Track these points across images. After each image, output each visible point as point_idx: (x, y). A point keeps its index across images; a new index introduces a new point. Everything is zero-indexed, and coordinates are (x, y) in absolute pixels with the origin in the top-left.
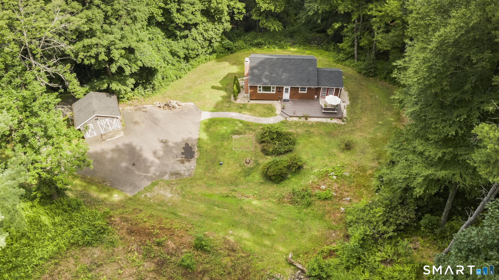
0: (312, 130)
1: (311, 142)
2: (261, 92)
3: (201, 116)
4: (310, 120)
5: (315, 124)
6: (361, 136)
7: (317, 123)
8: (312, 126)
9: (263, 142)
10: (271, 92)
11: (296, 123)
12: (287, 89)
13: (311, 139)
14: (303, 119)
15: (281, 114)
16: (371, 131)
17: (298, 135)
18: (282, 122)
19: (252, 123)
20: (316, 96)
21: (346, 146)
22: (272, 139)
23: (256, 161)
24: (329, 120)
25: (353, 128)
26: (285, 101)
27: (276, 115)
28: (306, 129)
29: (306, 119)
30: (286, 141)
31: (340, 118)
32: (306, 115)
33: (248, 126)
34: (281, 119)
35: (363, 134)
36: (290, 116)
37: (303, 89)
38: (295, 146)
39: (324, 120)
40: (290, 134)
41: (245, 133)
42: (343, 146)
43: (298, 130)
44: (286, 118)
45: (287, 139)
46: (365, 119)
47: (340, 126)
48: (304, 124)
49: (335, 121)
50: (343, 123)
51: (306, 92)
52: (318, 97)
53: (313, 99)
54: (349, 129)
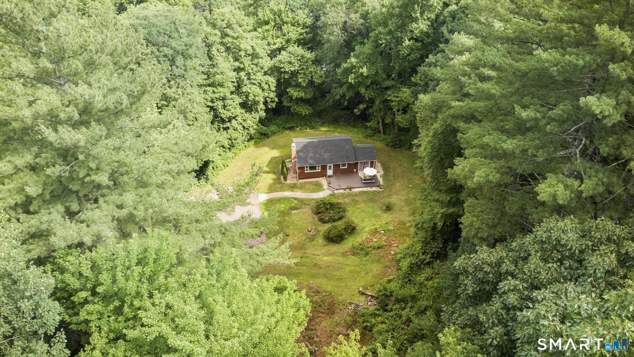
0: (357, 199)
1: (358, 208)
2: (309, 171)
3: (258, 198)
4: (354, 190)
5: (358, 193)
6: (398, 198)
7: (360, 192)
8: (356, 195)
9: (319, 213)
10: (317, 171)
11: (343, 194)
12: (330, 167)
13: (358, 206)
14: (348, 191)
15: (328, 189)
16: (404, 193)
17: (346, 204)
18: (330, 195)
19: (305, 199)
20: (355, 170)
21: (387, 207)
22: (327, 209)
23: (316, 229)
24: (369, 189)
25: (390, 193)
26: (329, 176)
27: (324, 190)
28: (352, 198)
29: (350, 190)
30: (338, 210)
31: (378, 186)
32: (350, 186)
33: (302, 201)
34: (330, 192)
35: (399, 197)
36: (337, 189)
37: (344, 165)
38: (346, 213)
39: (365, 189)
40: (341, 204)
41: (301, 208)
42: (384, 208)
43: (346, 200)
44: (333, 191)
45: (339, 208)
46: (398, 185)
47: (379, 192)
48: (349, 194)
49: (374, 189)
50: (381, 190)
51: (346, 167)
52: (357, 170)
53: (353, 172)
54: (387, 194)
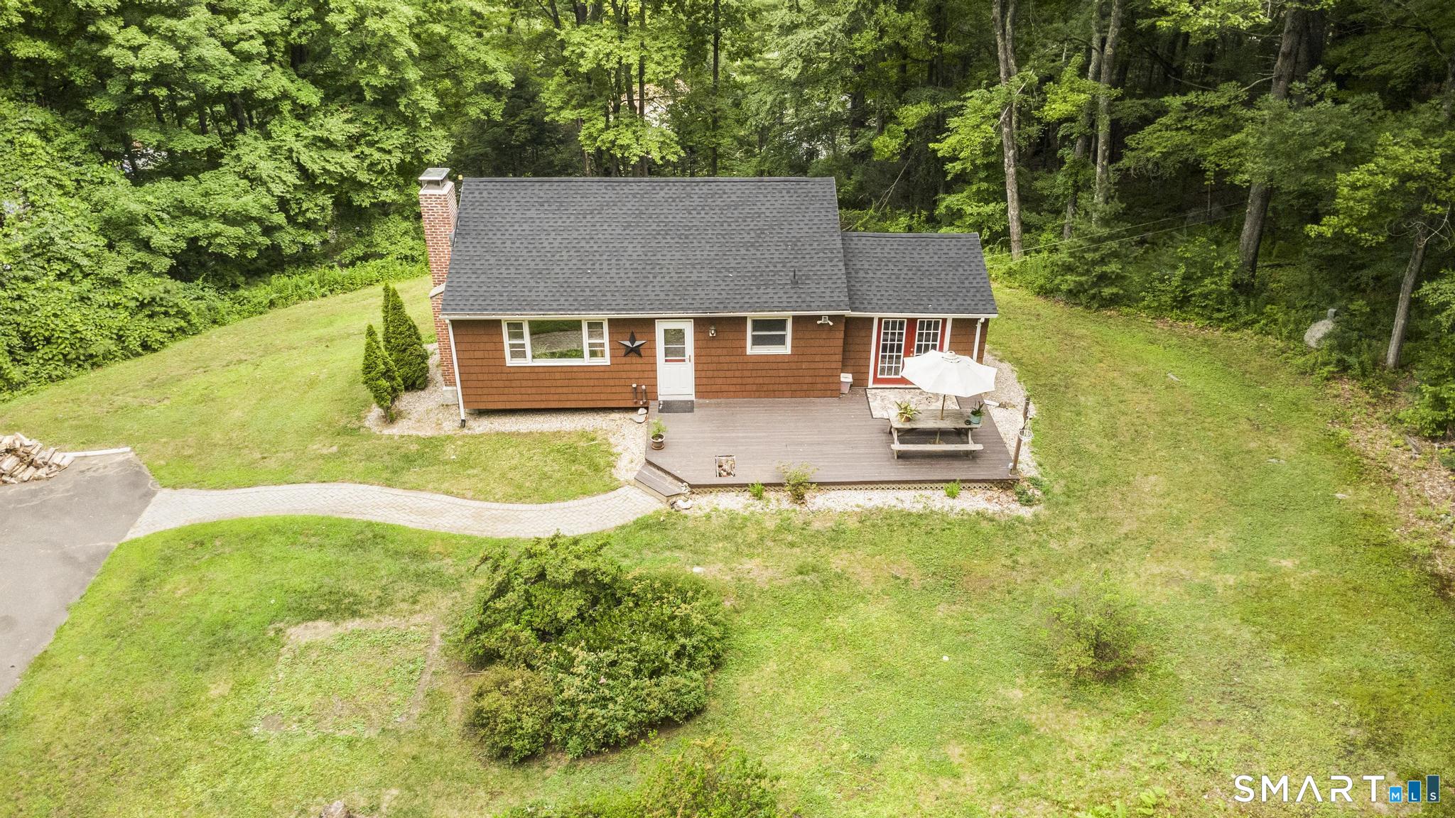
0: (837, 561)
1: (839, 641)
2: (528, 361)
3: (138, 513)
4: (819, 501)
5: (852, 524)
7: (865, 518)
8: (836, 536)
10: (587, 361)
11: (735, 525)
12: (675, 337)
13: (841, 623)
14: (779, 502)
15: (640, 481)
17: (745, 594)
18: (644, 525)
19: (446, 539)
20: (847, 378)
22: (549, 633)
24: (937, 500)
25: (1102, 540)
27: (612, 487)
28: (803, 555)
29: (799, 498)
31: (1005, 485)
32: (796, 468)
33: (418, 555)
34: (644, 504)
36: (695, 488)
37: (769, 329)
39: (908, 500)
40: (691, 591)
43: (749, 564)
44: (671, 498)
46: (1151, 484)
47: (1009, 528)
48: (785, 527)
49: (974, 501)
50: (1026, 513)
51: (786, 349)
52: (860, 382)
53: (833, 391)
54: (1075, 543)
